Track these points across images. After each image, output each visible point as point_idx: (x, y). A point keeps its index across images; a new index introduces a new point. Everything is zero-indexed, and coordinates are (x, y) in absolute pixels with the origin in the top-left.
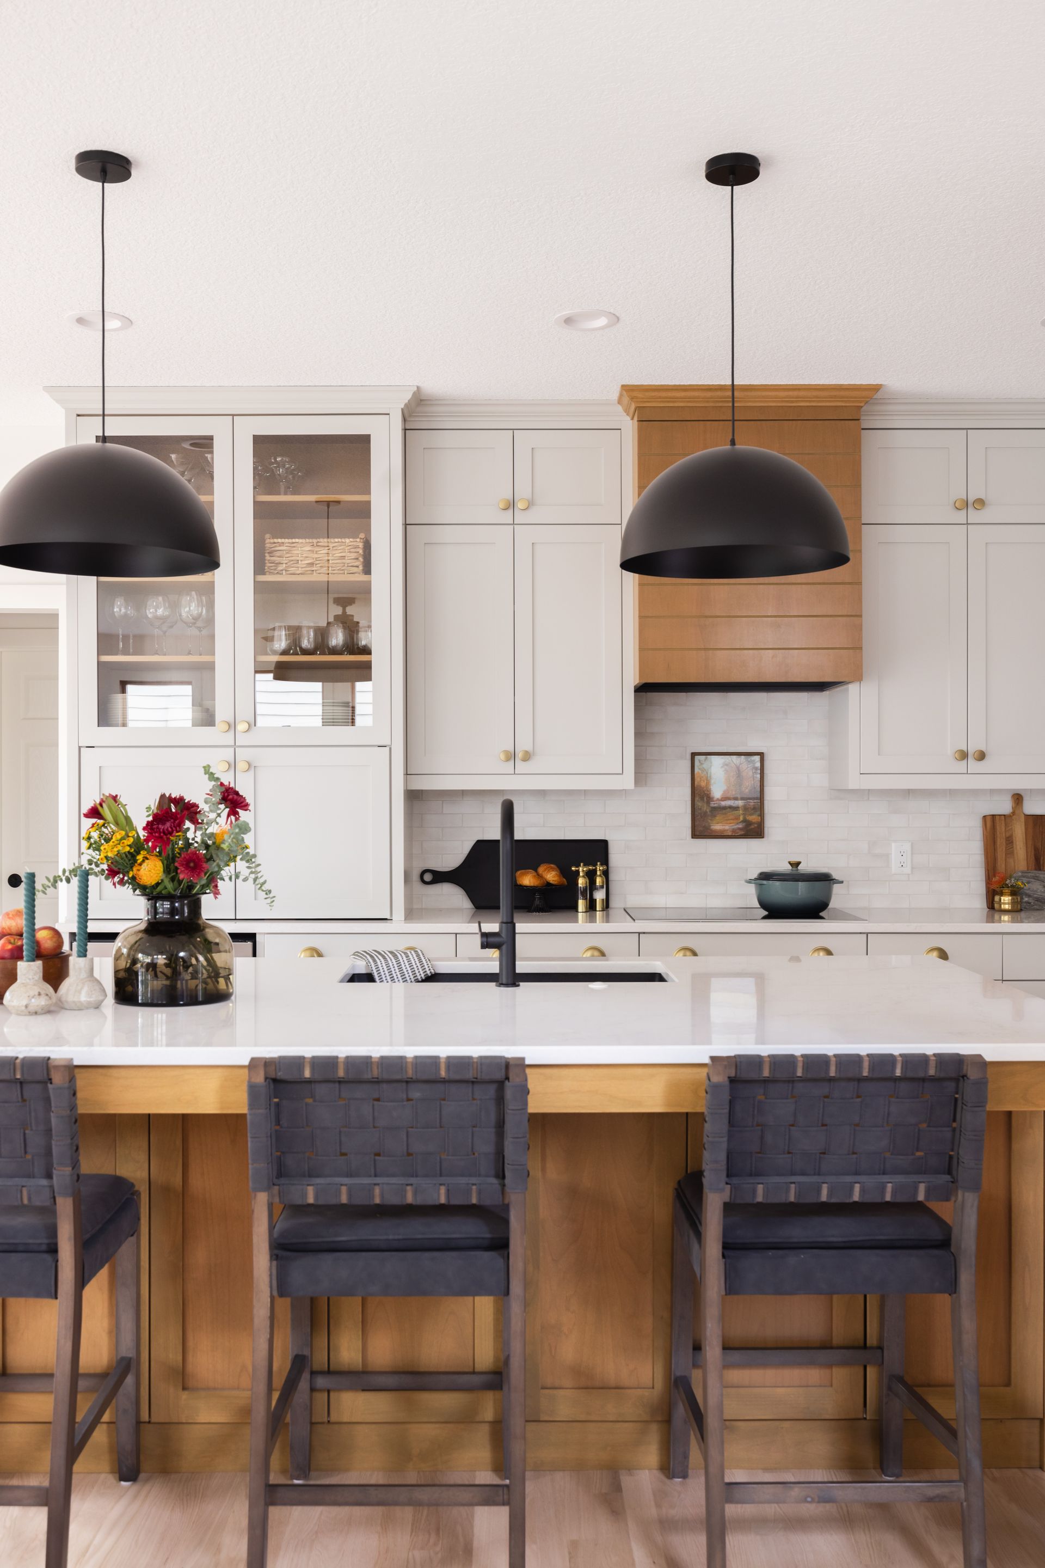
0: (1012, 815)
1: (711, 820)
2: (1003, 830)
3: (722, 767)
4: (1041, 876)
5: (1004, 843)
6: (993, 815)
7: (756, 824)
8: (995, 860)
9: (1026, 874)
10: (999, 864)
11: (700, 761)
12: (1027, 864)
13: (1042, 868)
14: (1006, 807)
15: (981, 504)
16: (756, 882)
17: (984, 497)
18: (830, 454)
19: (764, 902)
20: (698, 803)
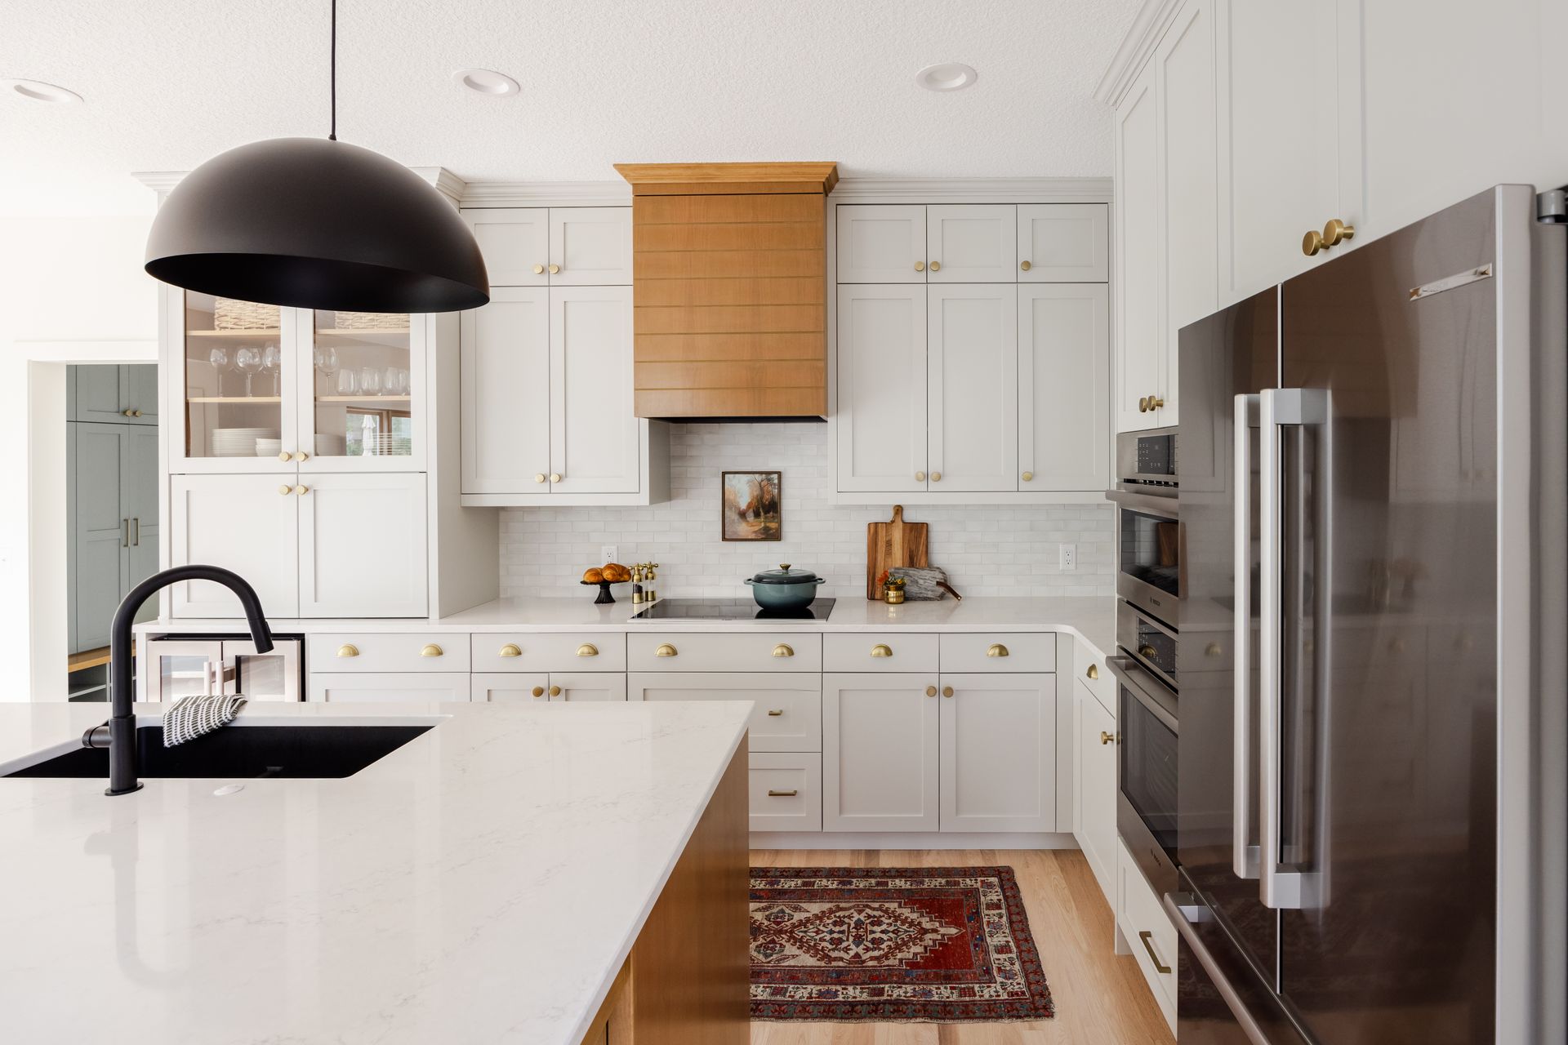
0: (892, 523)
2: (884, 534)
5: (884, 546)
6: (876, 523)
12: (903, 562)
14: (888, 516)
15: (937, 266)
16: (754, 583)
17: (939, 261)
18: (796, 222)
19: (759, 603)
20: (727, 513)
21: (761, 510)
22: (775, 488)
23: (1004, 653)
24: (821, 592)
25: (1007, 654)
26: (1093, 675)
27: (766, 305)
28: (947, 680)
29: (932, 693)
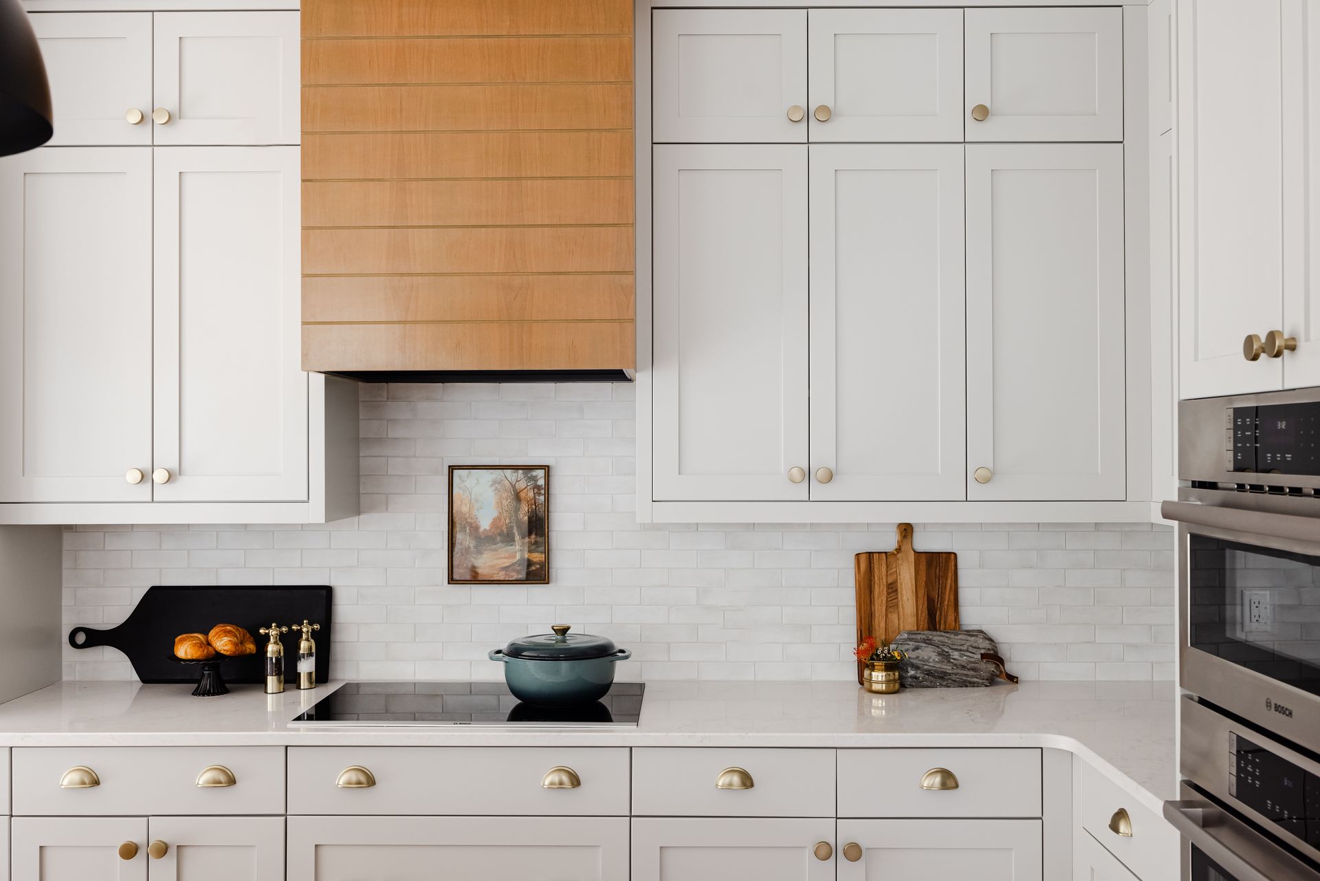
0: (895, 552)
1: (475, 558)
2: (884, 572)
3: (492, 485)
4: (935, 638)
5: (885, 592)
6: (869, 553)
7: (538, 564)
8: (871, 616)
9: (914, 636)
10: (876, 620)
11: (460, 477)
12: (917, 620)
13: (938, 628)
14: (889, 542)
15: (827, 114)
16: (507, 658)
17: (830, 105)
18: (586, 35)
19: (516, 692)
20: (459, 537)
21: (515, 531)
22: (540, 494)
23: (950, 783)
24: (622, 673)
25: (957, 786)
26: (1123, 827)
27: (532, 178)
28: (850, 832)
29: (823, 852)
